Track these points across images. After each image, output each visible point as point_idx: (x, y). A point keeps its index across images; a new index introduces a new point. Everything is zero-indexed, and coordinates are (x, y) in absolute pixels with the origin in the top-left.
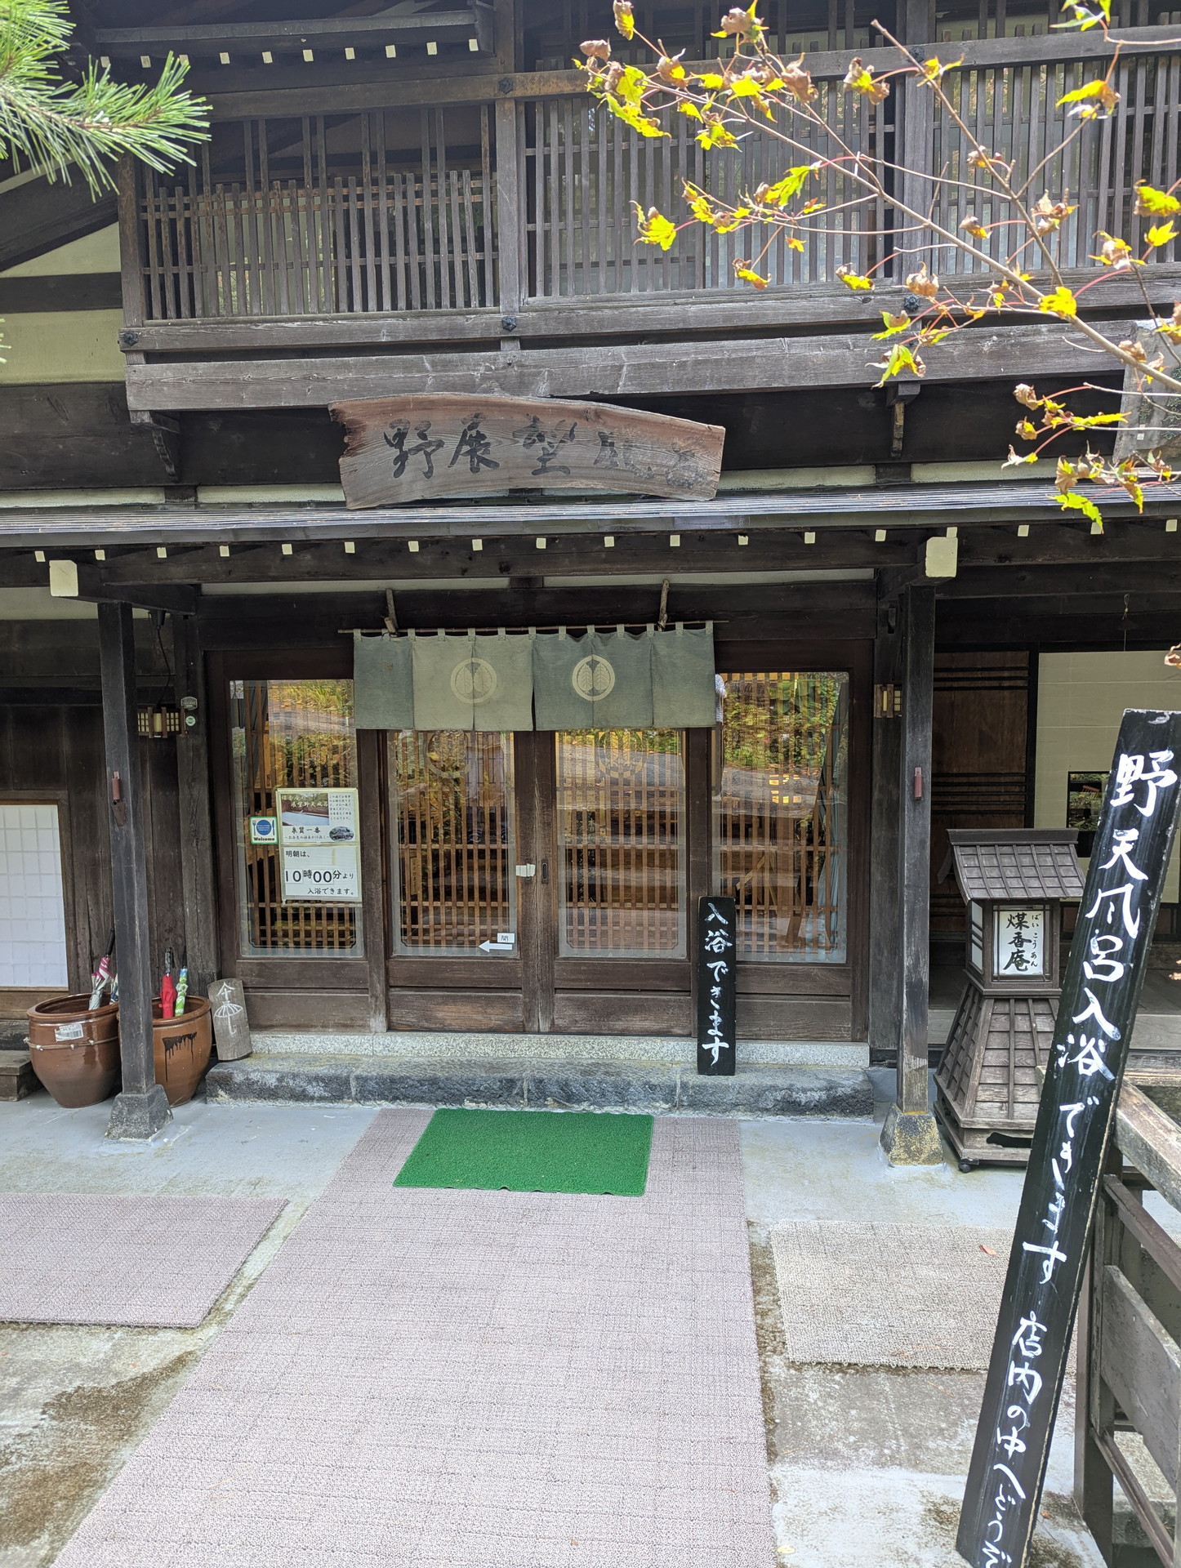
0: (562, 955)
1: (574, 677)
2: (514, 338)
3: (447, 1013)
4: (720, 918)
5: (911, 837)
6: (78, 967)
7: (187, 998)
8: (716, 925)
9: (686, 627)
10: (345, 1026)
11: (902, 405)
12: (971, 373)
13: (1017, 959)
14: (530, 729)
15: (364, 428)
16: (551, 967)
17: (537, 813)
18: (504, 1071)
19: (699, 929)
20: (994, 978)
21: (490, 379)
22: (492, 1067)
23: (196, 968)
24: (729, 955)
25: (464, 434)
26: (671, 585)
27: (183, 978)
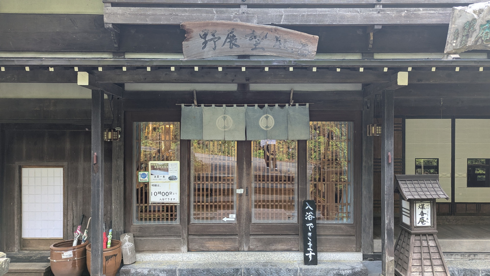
0: (253, 222)
1: (260, 122)
2: (245, 4)
3: (210, 244)
4: (310, 208)
5: (387, 177)
6: (67, 230)
7: (112, 241)
8: (309, 210)
9: (299, 105)
10: (172, 250)
11: (372, 33)
12: (398, 22)
13: (422, 220)
14: (244, 140)
15: (192, 32)
16: (249, 227)
17: (245, 170)
18: (233, 265)
19: (303, 212)
20: (415, 227)
21: (237, 17)
22: (228, 264)
23: (115, 229)
24: (313, 221)
25: (228, 35)
26: (294, 91)
27: (110, 233)
